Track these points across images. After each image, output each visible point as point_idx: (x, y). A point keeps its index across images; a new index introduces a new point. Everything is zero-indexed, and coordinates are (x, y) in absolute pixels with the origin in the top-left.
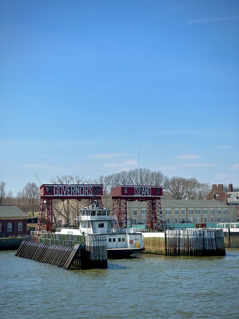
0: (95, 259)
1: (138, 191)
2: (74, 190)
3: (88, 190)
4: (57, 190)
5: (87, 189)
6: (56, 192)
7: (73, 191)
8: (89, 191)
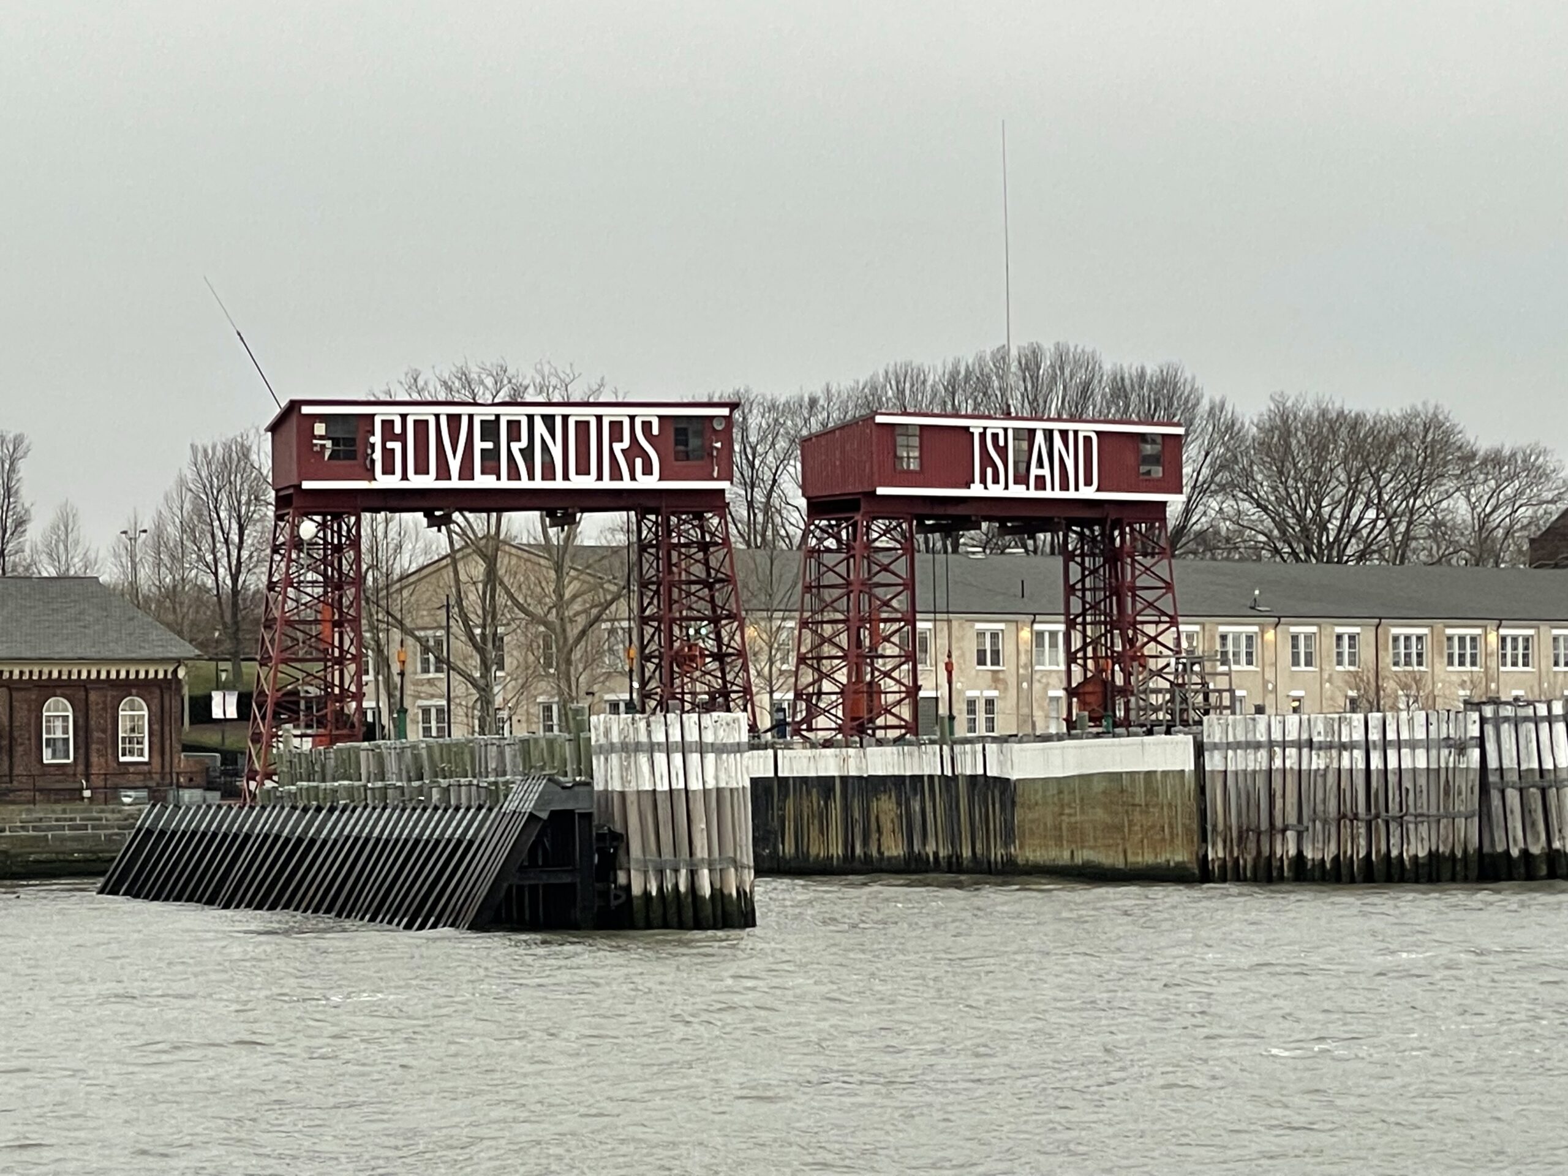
0: (660, 889)
1: (1002, 452)
2: (524, 443)
3: (626, 444)
4: (397, 446)
5: (616, 435)
6: (388, 454)
7: (515, 447)
8: (634, 451)
